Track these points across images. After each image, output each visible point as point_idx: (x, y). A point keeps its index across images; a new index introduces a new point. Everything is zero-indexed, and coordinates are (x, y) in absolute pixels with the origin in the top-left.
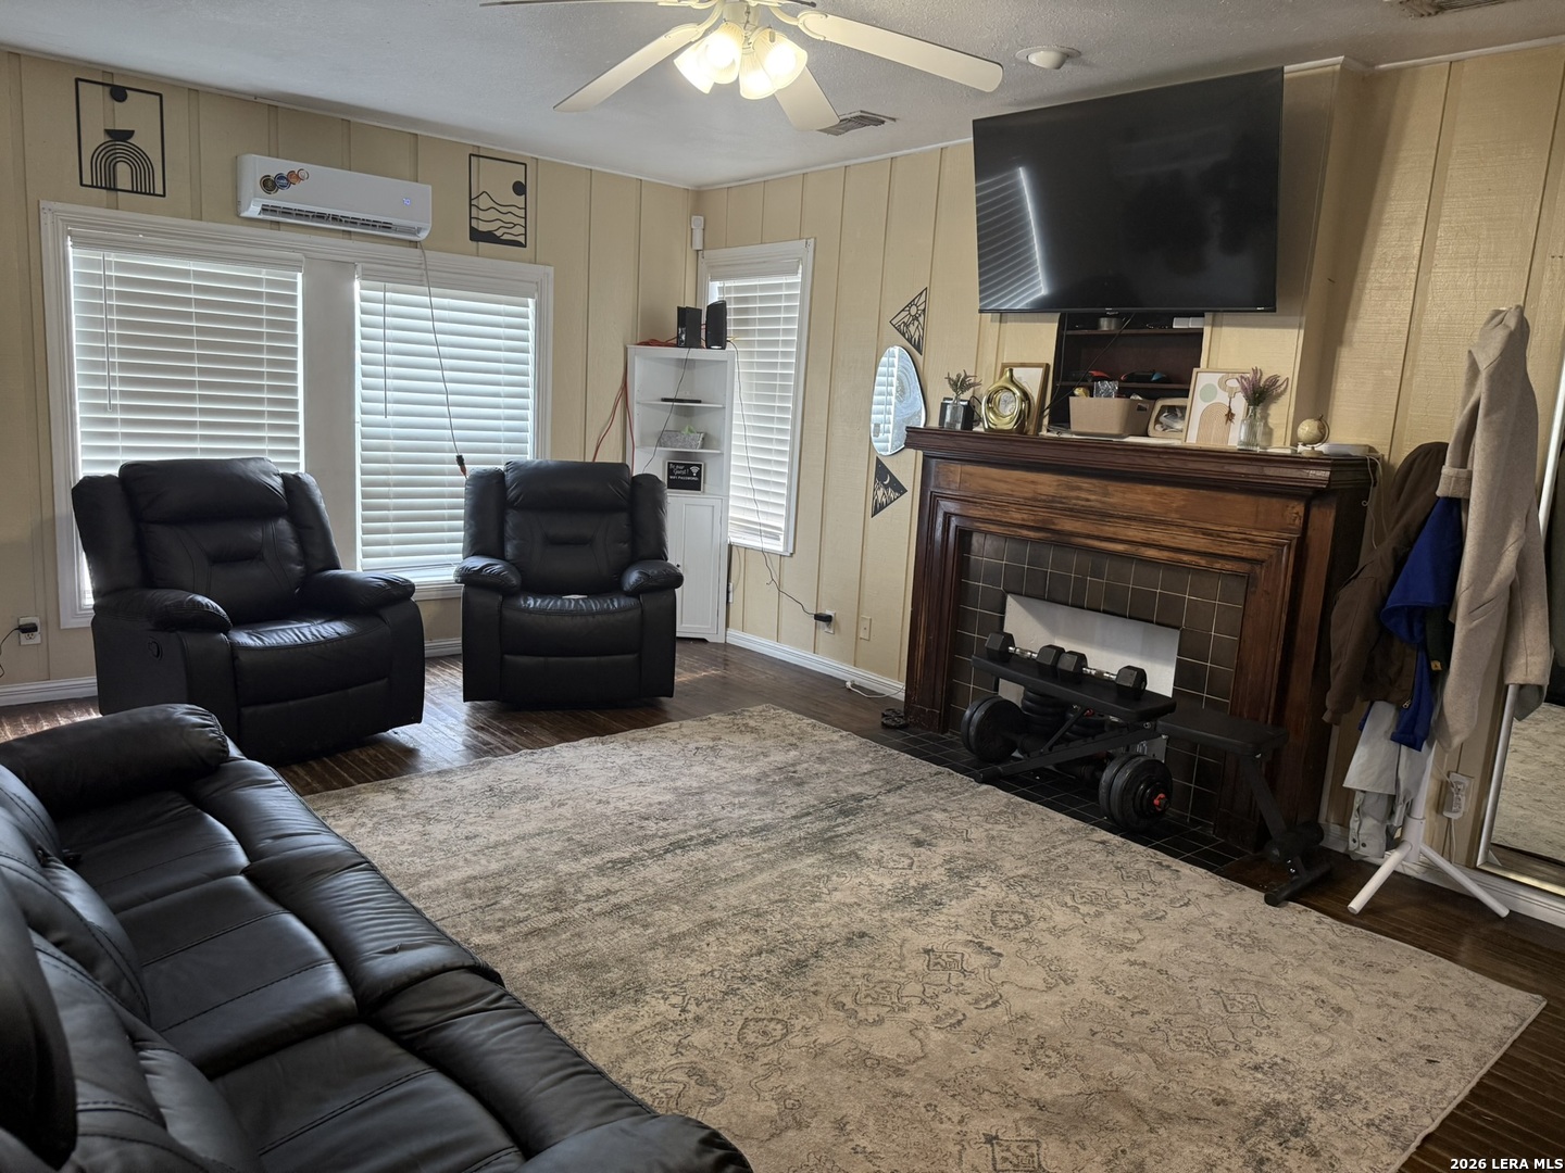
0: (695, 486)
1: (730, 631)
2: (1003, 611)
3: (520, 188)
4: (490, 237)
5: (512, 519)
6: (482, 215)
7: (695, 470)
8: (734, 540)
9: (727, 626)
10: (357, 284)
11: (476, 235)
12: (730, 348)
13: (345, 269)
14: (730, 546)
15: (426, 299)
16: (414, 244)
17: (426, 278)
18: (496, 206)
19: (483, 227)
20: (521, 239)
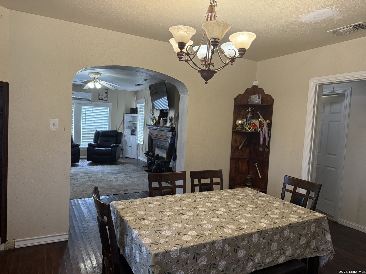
0: (134, 135)
1: (138, 157)
2: (155, 150)
3: (106, 93)
4: (102, 100)
5: (100, 137)
6: (101, 97)
7: (134, 132)
8: (138, 143)
9: (138, 156)
10: (82, 106)
11: (99, 99)
12: (138, 114)
13: (80, 104)
14: (138, 144)
15: (92, 108)
16: (90, 101)
17: (91, 105)
18: (103, 95)
19: (101, 98)
20: (107, 100)
